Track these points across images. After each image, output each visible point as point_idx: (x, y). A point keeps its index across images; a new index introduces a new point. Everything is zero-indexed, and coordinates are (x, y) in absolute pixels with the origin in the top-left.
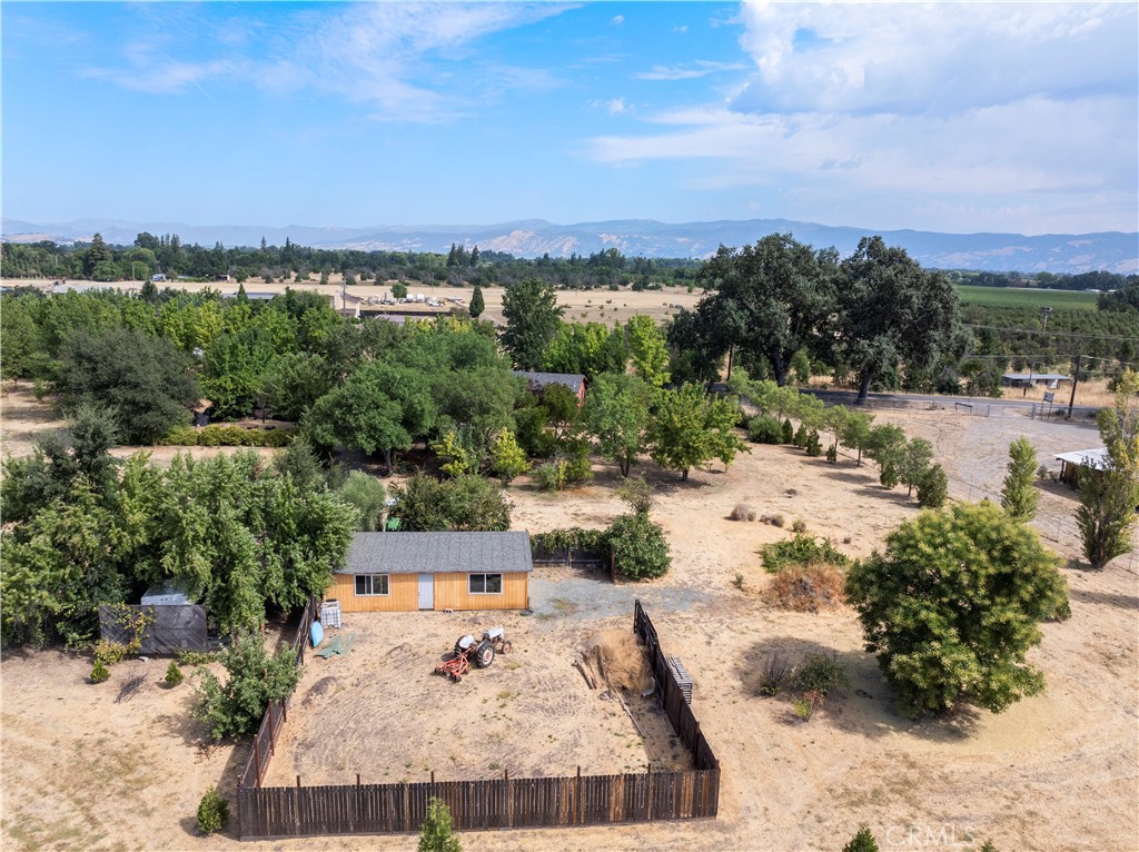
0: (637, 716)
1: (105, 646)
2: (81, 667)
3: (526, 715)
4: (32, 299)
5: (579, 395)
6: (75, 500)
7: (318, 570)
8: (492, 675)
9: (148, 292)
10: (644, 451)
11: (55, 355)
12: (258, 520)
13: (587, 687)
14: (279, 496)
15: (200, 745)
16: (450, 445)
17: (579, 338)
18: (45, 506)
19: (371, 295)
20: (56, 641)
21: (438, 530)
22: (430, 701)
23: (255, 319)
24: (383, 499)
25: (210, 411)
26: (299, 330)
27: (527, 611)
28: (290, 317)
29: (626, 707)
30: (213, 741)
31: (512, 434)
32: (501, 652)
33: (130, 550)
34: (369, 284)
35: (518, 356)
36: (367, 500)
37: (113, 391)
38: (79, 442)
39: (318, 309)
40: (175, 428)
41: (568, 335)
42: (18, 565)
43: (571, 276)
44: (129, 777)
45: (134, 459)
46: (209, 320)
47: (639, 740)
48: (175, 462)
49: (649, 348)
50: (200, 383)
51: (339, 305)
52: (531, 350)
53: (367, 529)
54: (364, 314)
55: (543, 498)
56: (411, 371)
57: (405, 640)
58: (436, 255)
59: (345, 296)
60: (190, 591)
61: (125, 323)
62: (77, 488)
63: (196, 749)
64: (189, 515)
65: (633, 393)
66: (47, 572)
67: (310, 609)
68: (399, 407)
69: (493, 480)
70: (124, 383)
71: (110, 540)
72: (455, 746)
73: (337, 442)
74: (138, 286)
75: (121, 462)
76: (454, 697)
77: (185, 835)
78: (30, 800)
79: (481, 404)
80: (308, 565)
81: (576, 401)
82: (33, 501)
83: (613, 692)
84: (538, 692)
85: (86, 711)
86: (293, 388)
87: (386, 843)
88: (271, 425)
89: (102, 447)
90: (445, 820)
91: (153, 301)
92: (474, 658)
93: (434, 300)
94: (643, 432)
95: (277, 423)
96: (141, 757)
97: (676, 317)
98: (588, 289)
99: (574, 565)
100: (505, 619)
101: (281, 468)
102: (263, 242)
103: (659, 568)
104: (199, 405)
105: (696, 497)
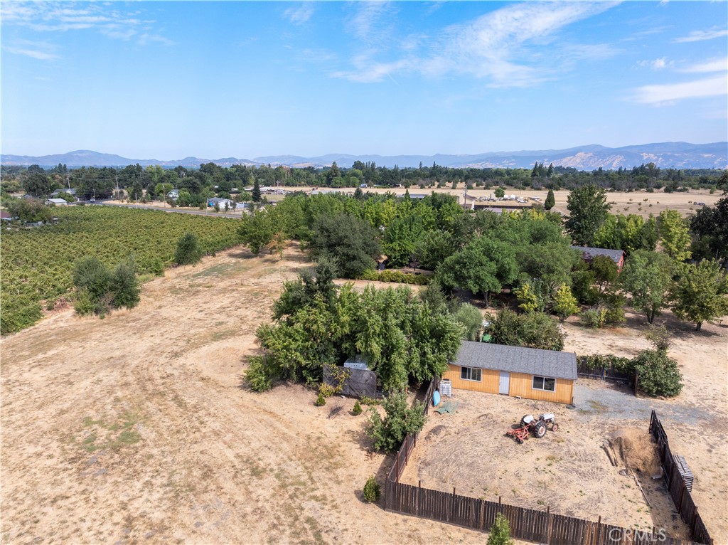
0: (647, 492)
1: (325, 387)
2: (312, 396)
3: (565, 474)
4: (302, 197)
5: (619, 265)
6: (315, 306)
7: (440, 360)
8: (544, 444)
9: (358, 193)
10: (666, 307)
11: (311, 228)
12: (408, 327)
13: (610, 464)
14: (421, 314)
15: (368, 451)
16: (526, 292)
17: (621, 225)
18: (302, 308)
19: (481, 195)
20: (302, 380)
21: (515, 345)
22: (502, 452)
23: (414, 210)
24: (481, 322)
25: (386, 262)
26: (438, 217)
27: (571, 405)
28: (433, 209)
29: (638, 483)
30: (375, 450)
31: (569, 288)
32: (551, 430)
33: (340, 336)
34: (481, 189)
35: (576, 236)
36: (472, 322)
37: (338, 248)
38: (319, 275)
39: (450, 204)
40: (367, 271)
41: (613, 223)
42: (287, 337)
43: (618, 183)
44: (331, 461)
45: (345, 286)
46: (389, 209)
47: (647, 508)
48: (366, 290)
49: (675, 233)
50: (382, 246)
51: (462, 201)
52: (586, 232)
53: (470, 339)
54: (477, 207)
55: (588, 332)
56: (504, 244)
57: (489, 411)
58: (525, 170)
59: (466, 196)
60: (369, 363)
61: (345, 211)
62: (317, 300)
63: (365, 453)
64: (371, 320)
65: (660, 265)
66: (300, 343)
67: (434, 383)
68: (495, 266)
69: (553, 317)
70: (343, 244)
71: (331, 329)
72: (516, 483)
73: (456, 285)
74: (353, 190)
75: (339, 287)
76: (517, 453)
77: (356, 499)
78: (285, 462)
79: (548, 267)
80: (434, 357)
81: (617, 268)
82: (296, 304)
83: (629, 471)
84: (575, 460)
85: (313, 420)
86: (432, 251)
87: (467, 533)
88: (418, 272)
89: (329, 278)
90: (506, 529)
91: (360, 199)
92: (533, 430)
93: (521, 198)
94: (666, 293)
95: (422, 271)
96: (338, 451)
97: (699, 211)
98: (630, 191)
99: (607, 380)
100: (555, 409)
101: (423, 298)
102: (421, 164)
103: (672, 390)
104: (381, 258)
105: (707, 343)
